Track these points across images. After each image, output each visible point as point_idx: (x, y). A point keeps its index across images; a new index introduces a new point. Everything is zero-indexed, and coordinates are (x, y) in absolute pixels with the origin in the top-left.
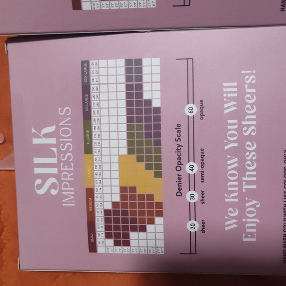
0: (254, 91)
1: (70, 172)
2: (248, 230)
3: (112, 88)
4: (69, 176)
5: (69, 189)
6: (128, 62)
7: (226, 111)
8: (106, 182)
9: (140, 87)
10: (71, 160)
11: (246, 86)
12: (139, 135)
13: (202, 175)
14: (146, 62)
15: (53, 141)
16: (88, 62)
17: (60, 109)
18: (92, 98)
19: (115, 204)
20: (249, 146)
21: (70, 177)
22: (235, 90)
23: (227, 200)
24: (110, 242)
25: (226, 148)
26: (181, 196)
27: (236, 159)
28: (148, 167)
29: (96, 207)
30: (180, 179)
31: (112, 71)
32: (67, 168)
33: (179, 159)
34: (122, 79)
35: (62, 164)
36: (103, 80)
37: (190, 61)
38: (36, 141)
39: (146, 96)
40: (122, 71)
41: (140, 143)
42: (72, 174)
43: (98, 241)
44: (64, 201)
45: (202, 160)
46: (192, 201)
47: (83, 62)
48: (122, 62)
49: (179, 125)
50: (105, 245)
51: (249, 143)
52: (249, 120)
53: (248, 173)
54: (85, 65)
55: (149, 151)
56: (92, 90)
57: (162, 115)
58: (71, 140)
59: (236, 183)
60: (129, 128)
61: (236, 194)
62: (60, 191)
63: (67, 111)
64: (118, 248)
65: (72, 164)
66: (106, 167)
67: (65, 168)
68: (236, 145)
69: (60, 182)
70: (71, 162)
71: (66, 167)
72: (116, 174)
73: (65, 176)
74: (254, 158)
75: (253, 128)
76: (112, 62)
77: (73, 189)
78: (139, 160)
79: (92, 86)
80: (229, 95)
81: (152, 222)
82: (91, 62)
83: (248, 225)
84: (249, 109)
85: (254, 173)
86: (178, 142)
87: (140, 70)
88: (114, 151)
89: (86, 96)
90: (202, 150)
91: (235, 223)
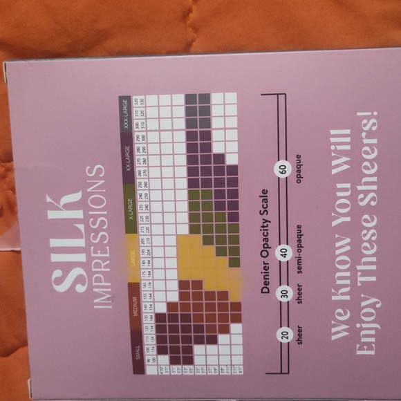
0: (375, 141)
1: (104, 259)
2: (364, 340)
3: (166, 137)
4: (103, 265)
5: (103, 284)
6: (190, 99)
7: (334, 171)
8: (158, 274)
9: (207, 136)
10: (105, 242)
11: (364, 135)
12: (207, 206)
13: (299, 262)
14: (216, 98)
15: (79, 214)
16: (129, 98)
17: (88, 167)
18: (136, 152)
19: (171, 306)
20: (366, 221)
21: (105, 267)
22: (348, 140)
23: (334, 298)
24: (165, 359)
25: (334, 223)
26: (268, 292)
27: (348, 240)
28: (220, 252)
29: (143, 310)
30: (266, 268)
31: (165, 112)
32: (101, 253)
33: (266, 240)
34: (181, 124)
35: (92, 248)
36: (152, 125)
37: (282, 98)
38: (52, 215)
39: (217, 149)
40: (181, 112)
41: (207, 218)
42: (108, 262)
43: (146, 358)
44: (95, 301)
45: (299, 241)
46: (284, 300)
47: (121, 99)
48: (180, 99)
49: (265, 192)
50: (157, 364)
51: (366, 217)
52: (367, 184)
53: (364, 260)
54: (125, 102)
55: (221, 229)
56: (135, 141)
57: (240, 176)
58: (106, 213)
59: (348, 274)
60: (192, 195)
61: (347, 289)
62: (90, 287)
63: (99, 171)
64: (175, 367)
65: (108, 248)
66: (158, 252)
67: (97, 253)
68: (348, 219)
69: (90, 274)
70: (107, 245)
71: (99, 252)
72: (173, 263)
73: (98, 265)
74: (374, 238)
75: (372, 195)
76: (165, 99)
77: (109, 284)
78: (207, 241)
79: (135, 134)
80: (339, 148)
81: (226, 330)
82: (134, 98)
83: (363, 332)
84: (366, 168)
85: (374, 259)
86: (265, 216)
87: (207, 111)
88: (170, 229)
89: (128, 148)
90: (299, 227)
91: (345, 330)
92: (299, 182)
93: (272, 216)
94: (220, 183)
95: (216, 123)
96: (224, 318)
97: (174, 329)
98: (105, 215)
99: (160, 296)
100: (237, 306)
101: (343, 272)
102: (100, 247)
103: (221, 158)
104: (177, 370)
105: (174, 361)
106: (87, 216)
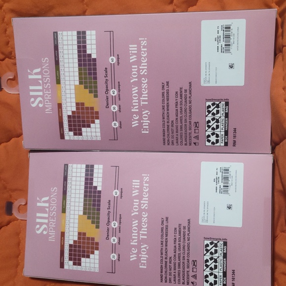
92: (118, 65)
93: (109, 78)
94: (90, 65)
95: (88, 42)
96: (93, 117)
97: (74, 121)
98: (49, 77)
99: (69, 109)
100: (97, 113)
101: (135, 100)
102: (47, 89)
103: (90, 55)
104: (76, 138)
105: (75, 134)
106: (42, 77)
